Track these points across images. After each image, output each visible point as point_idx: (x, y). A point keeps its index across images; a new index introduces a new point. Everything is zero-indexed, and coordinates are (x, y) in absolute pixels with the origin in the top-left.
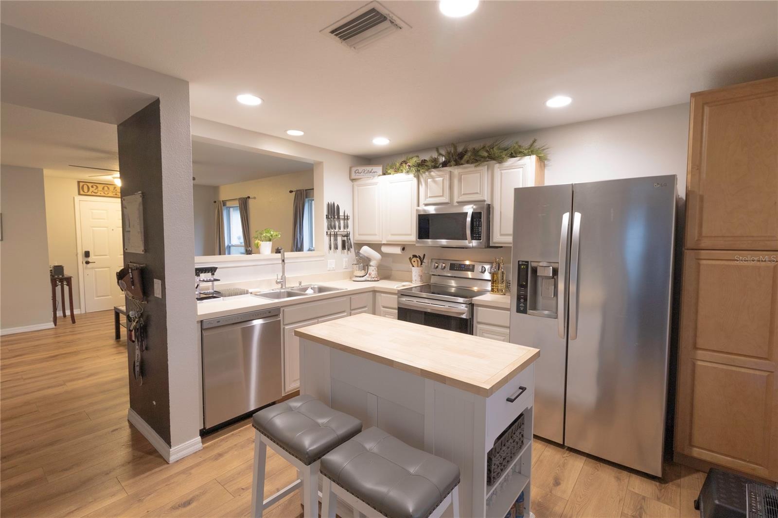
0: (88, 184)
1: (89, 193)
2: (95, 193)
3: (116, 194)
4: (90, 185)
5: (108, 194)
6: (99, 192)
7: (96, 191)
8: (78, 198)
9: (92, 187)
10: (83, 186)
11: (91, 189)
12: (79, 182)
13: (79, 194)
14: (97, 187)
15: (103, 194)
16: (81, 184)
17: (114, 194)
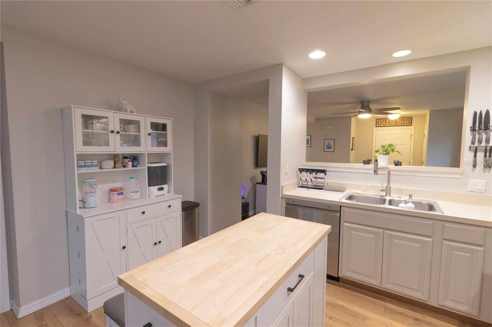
0: (381, 120)
1: (381, 125)
2: (384, 125)
3: (396, 124)
4: (382, 120)
5: (392, 124)
6: (387, 124)
7: (385, 124)
8: (375, 129)
9: (383, 121)
10: (379, 121)
11: (383, 123)
12: (376, 120)
13: (376, 126)
14: (386, 121)
15: (389, 125)
16: (378, 120)
17: (395, 124)
